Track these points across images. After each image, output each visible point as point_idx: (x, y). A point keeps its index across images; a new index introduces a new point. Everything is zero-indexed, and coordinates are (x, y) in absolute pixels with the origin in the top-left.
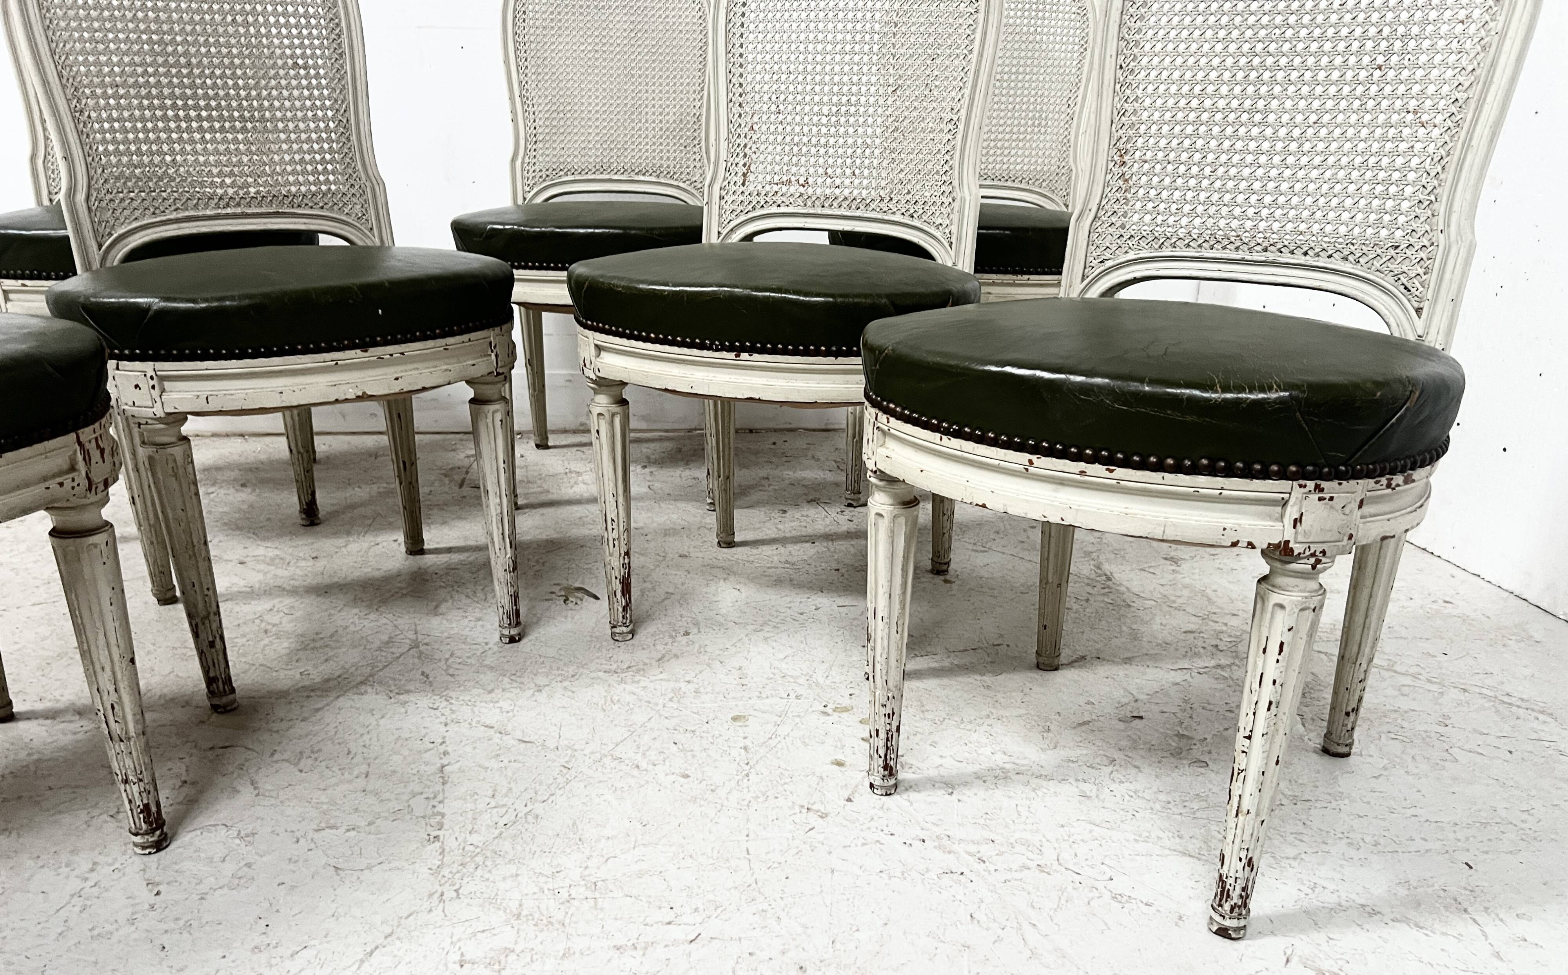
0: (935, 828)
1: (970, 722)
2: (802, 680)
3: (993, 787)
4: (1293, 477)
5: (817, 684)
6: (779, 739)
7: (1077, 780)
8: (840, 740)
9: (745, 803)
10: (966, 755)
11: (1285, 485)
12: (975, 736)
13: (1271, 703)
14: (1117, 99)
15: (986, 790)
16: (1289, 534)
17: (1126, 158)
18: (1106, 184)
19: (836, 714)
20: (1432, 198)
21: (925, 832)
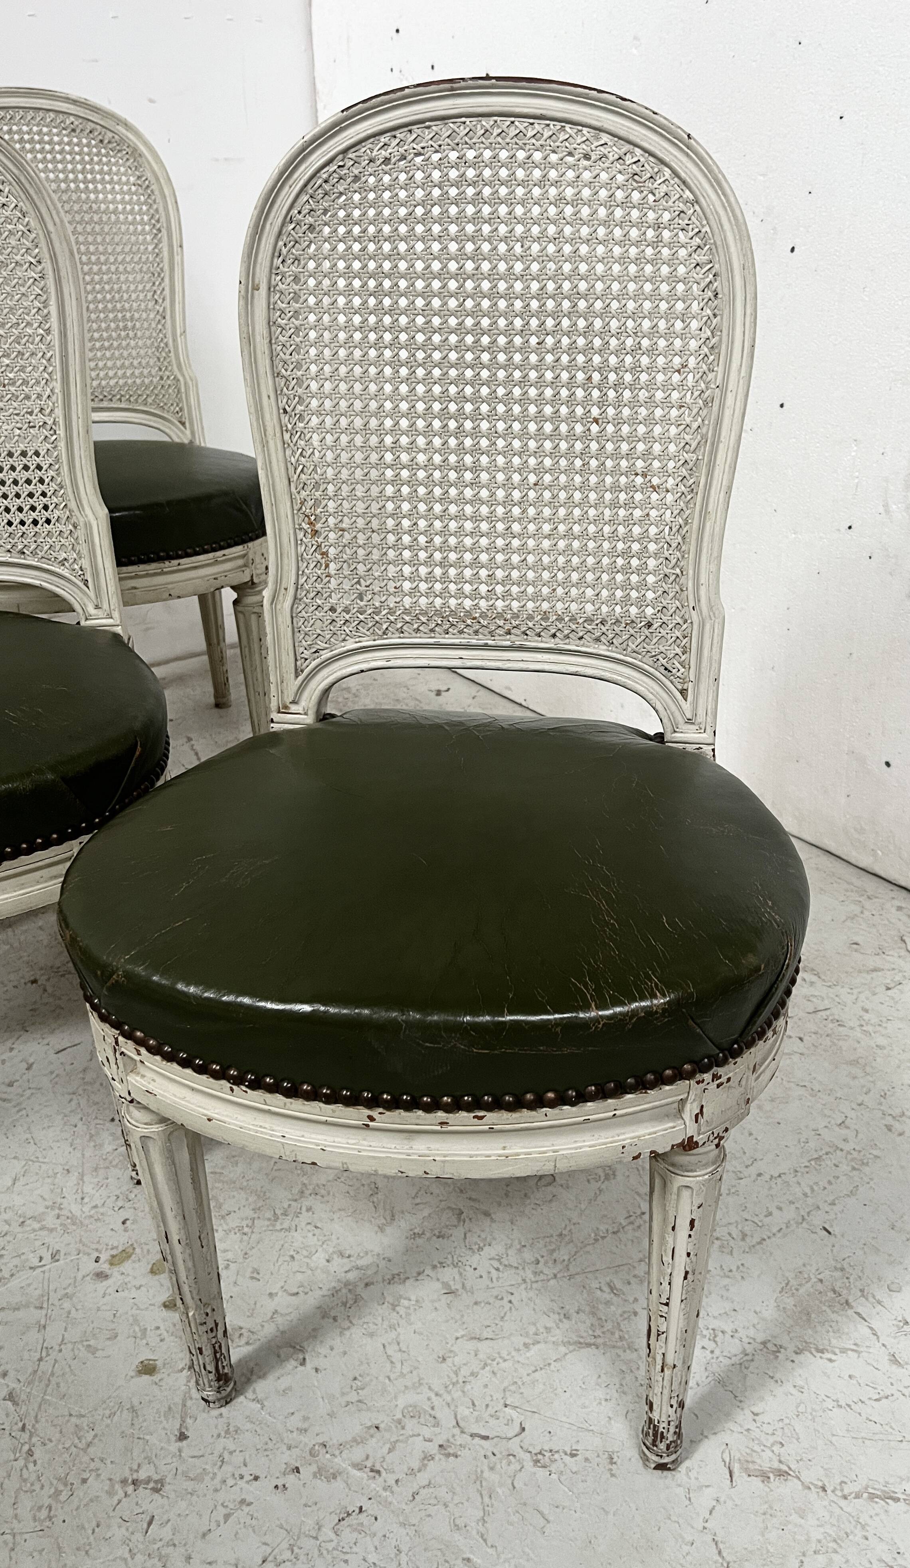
0: (304, 1439)
1: (285, 1214)
2: (50, 1221)
3: (346, 1324)
4: (690, 1076)
5: (73, 1218)
6: (54, 1354)
7: (434, 1267)
8: (136, 1321)
9: (44, 1514)
10: (299, 1277)
11: (683, 1084)
12: (297, 1239)
13: (687, 1273)
14: (288, 452)
15: (341, 1334)
16: (691, 1129)
17: (318, 526)
18: (300, 558)
19: (115, 1272)
20: (678, 571)
21: (295, 1452)
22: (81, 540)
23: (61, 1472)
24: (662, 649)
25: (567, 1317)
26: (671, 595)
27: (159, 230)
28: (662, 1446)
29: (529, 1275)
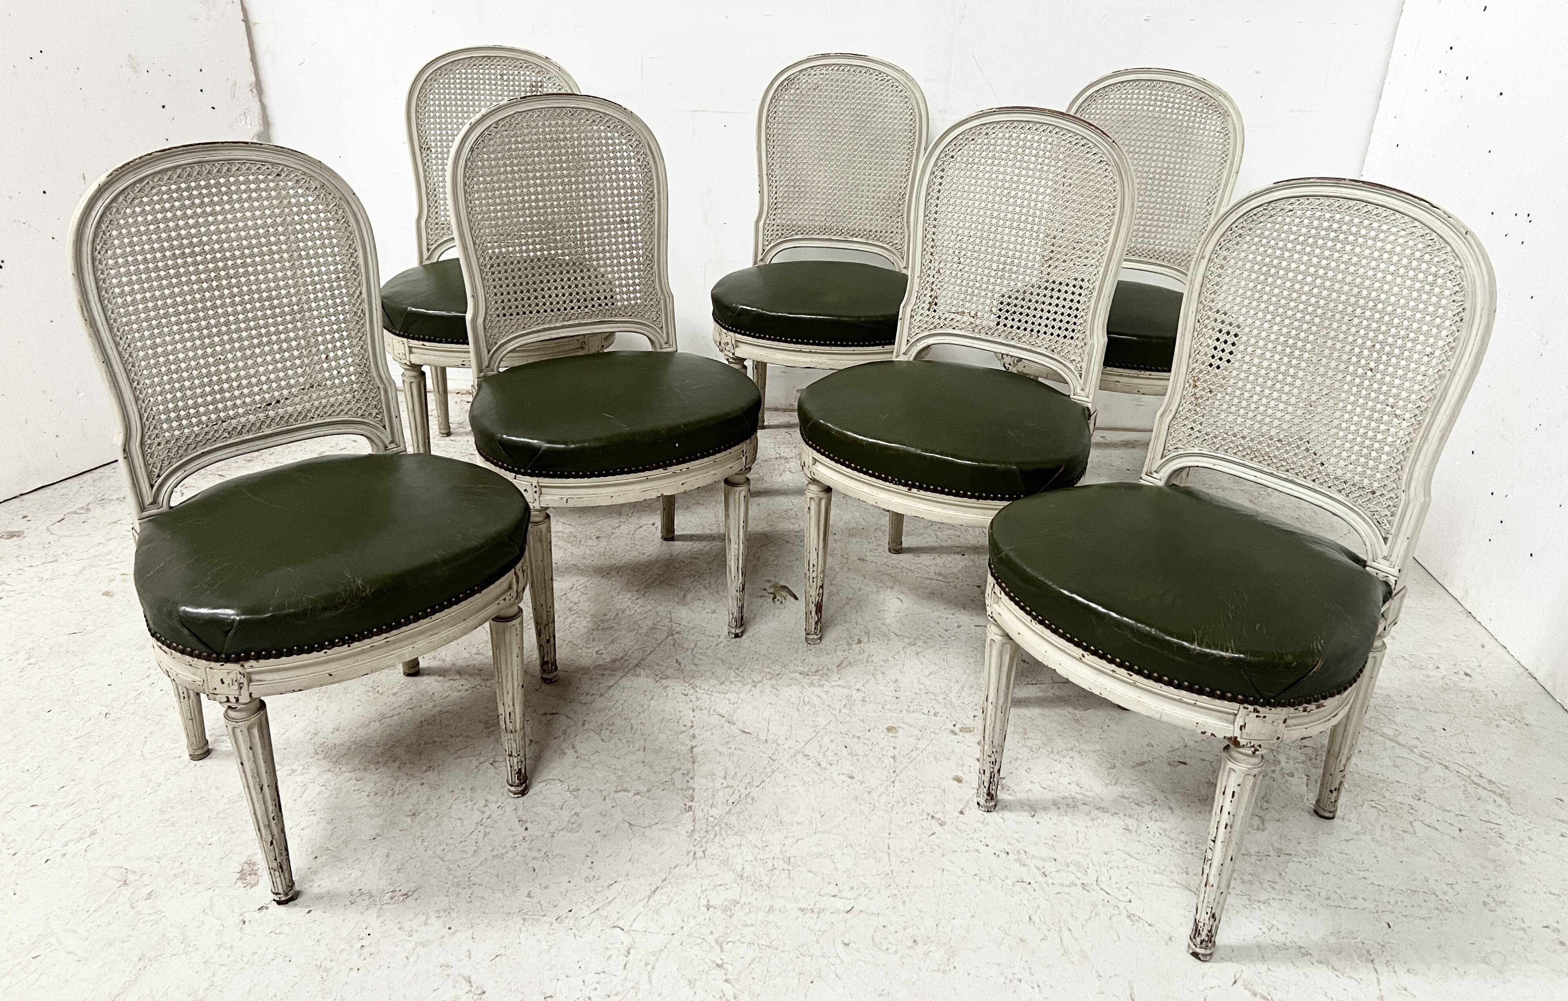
0: (1016, 843)
1: (1058, 753)
2: (940, 698)
3: (1064, 813)
4: (1241, 702)
5: (951, 703)
6: (918, 751)
7: (1125, 815)
8: (962, 758)
9: (890, 806)
10: (1050, 783)
11: (1236, 705)
12: (1058, 767)
13: (1227, 824)
14: (1194, 342)
15: (1058, 816)
16: (1237, 733)
17: (1197, 384)
18: (1183, 397)
19: (961, 733)
20: (1399, 467)
21: (1010, 846)
22: (1086, 352)
23: (904, 796)
24: (1378, 509)
25: (1187, 873)
26: (1392, 479)
27: (1226, 161)
28: (1198, 940)
29: (1177, 845)
